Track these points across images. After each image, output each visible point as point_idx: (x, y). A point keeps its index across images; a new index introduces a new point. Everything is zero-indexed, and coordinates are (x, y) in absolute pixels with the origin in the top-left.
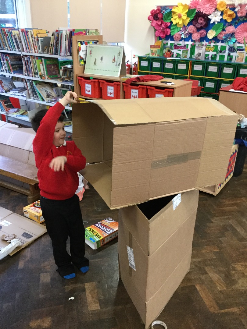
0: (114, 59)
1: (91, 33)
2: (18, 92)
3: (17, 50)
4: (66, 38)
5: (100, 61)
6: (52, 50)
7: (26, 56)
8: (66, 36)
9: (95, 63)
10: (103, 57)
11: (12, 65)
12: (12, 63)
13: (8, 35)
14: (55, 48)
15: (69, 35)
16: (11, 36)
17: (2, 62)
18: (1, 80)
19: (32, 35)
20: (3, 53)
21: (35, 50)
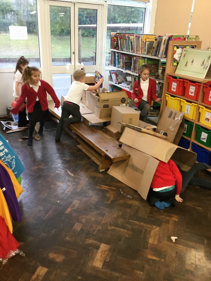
0: (203, 63)
1: (191, 38)
2: (126, 84)
3: (131, 51)
4: (164, 43)
5: (191, 63)
6: (153, 52)
7: (135, 56)
8: (165, 41)
9: (186, 65)
10: (194, 60)
11: (126, 63)
12: (126, 61)
13: (127, 39)
14: (156, 51)
15: (168, 40)
16: (129, 40)
17: (120, 60)
18: (118, 74)
19: (142, 40)
20: (120, 53)
21: (141, 51)
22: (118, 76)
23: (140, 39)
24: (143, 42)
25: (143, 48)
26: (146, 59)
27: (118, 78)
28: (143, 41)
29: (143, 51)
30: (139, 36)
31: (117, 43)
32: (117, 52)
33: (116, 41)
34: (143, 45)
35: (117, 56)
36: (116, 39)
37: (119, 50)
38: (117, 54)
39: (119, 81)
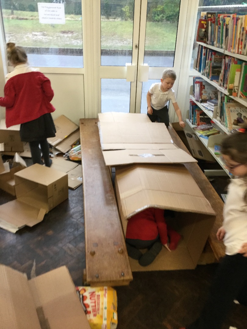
2: (213, 105)
3: (224, 47)
7: (227, 56)
11: (214, 67)
12: (215, 64)
13: (220, 23)
16: (224, 25)
17: (207, 61)
18: (204, 86)
19: (242, 24)
20: (210, 49)
21: (238, 48)
22: (204, 88)
23: (239, 22)
24: (243, 28)
25: (242, 40)
26: (244, 63)
27: (203, 92)
28: (243, 26)
29: (241, 47)
30: (237, 16)
31: (206, 32)
32: (205, 48)
34: (243, 34)
35: (204, 55)
36: (204, 25)
37: (207, 44)
38: (204, 51)
39: (203, 97)
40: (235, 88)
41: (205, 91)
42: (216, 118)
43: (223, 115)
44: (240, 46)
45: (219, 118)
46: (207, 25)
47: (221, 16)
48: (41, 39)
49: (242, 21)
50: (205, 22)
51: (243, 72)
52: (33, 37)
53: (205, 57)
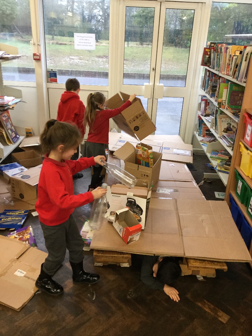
4: (246, 57)
6: (236, 72)
7: (221, 77)
8: (247, 54)
17: (209, 82)
18: (209, 103)
19: (229, 52)
20: (212, 72)
21: (227, 70)
22: (209, 105)
23: (228, 50)
25: (229, 65)
26: (230, 82)
27: (207, 108)
28: (230, 54)
30: (227, 46)
31: (210, 57)
32: (209, 71)
33: (209, 54)
34: (230, 60)
35: (208, 77)
36: (208, 52)
37: (210, 68)
38: (208, 73)
39: (207, 112)
40: (223, 102)
41: (209, 108)
42: (212, 128)
43: (217, 125)
44: (228, 69)
45: (214, 128)
46: (210, 52)
47: (220, 46)
48: (78, 62)
49: (229, 50)
50: (209, 50)
51: (229, 89)
52: (71, 61)
53: (208, 78)
